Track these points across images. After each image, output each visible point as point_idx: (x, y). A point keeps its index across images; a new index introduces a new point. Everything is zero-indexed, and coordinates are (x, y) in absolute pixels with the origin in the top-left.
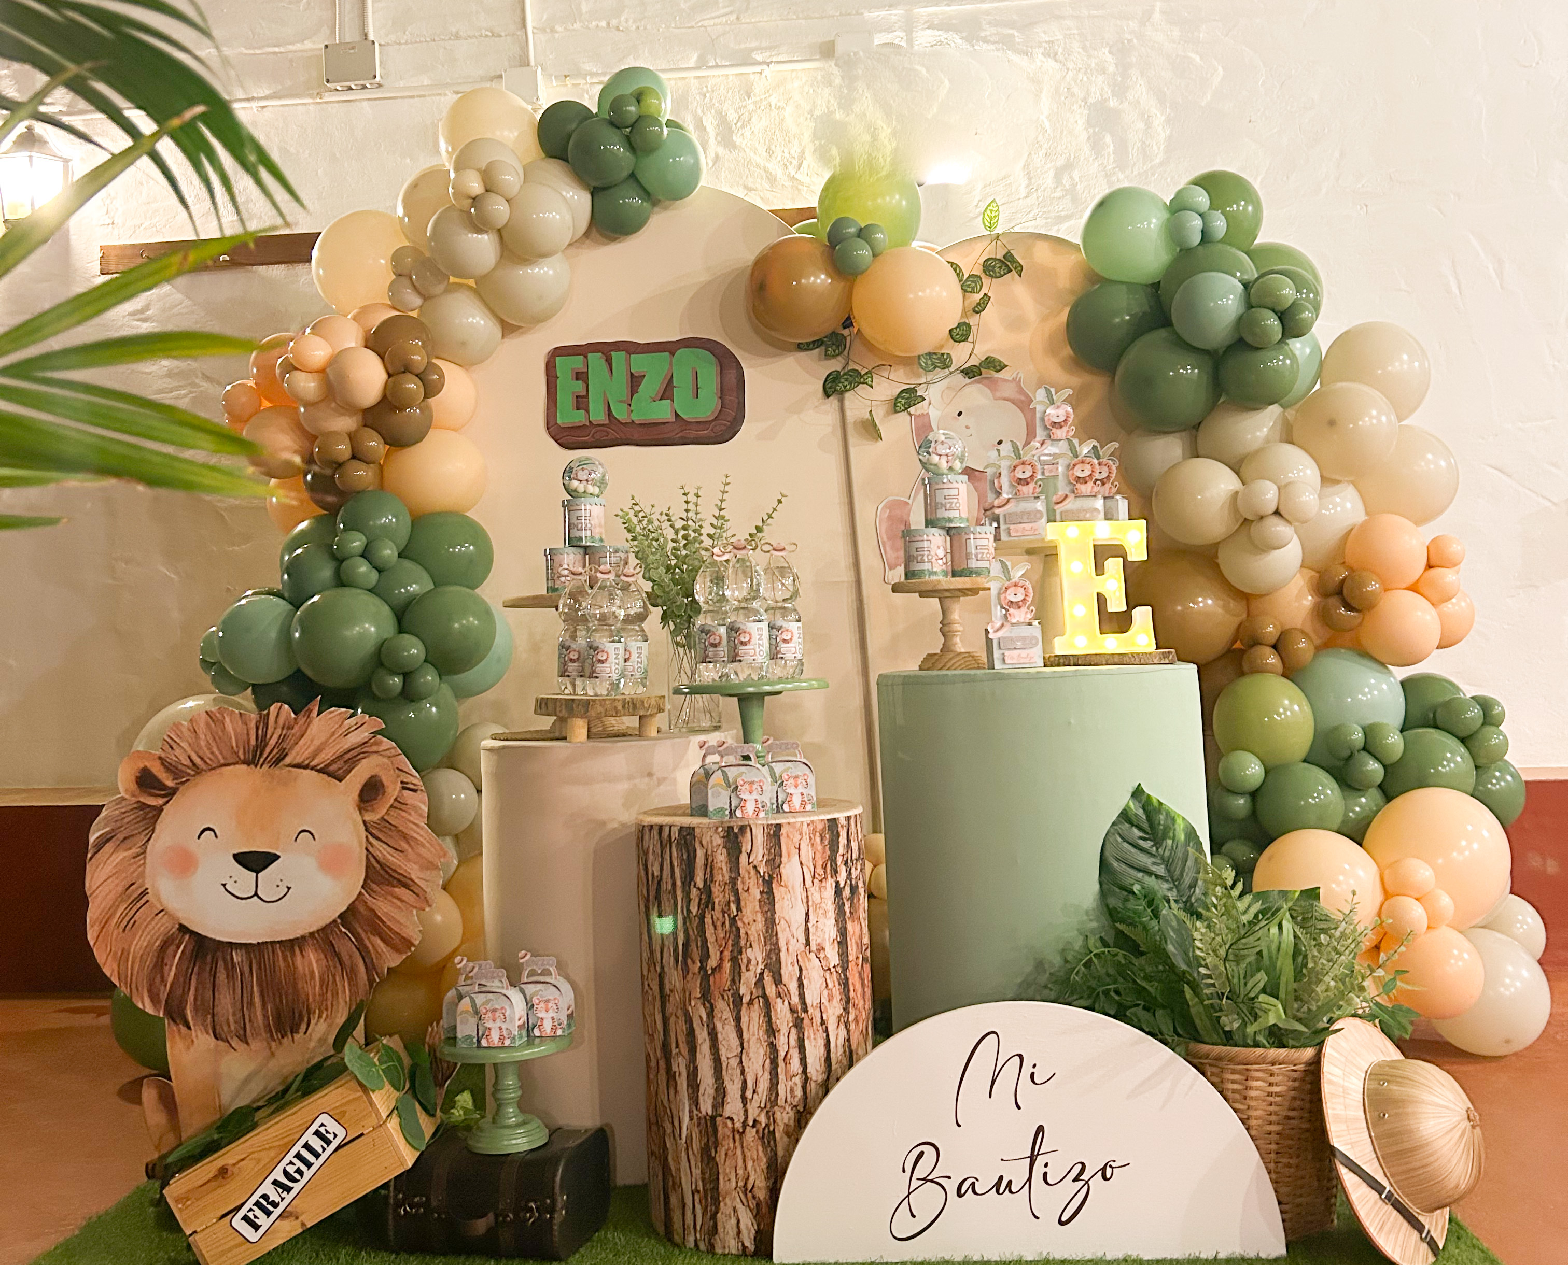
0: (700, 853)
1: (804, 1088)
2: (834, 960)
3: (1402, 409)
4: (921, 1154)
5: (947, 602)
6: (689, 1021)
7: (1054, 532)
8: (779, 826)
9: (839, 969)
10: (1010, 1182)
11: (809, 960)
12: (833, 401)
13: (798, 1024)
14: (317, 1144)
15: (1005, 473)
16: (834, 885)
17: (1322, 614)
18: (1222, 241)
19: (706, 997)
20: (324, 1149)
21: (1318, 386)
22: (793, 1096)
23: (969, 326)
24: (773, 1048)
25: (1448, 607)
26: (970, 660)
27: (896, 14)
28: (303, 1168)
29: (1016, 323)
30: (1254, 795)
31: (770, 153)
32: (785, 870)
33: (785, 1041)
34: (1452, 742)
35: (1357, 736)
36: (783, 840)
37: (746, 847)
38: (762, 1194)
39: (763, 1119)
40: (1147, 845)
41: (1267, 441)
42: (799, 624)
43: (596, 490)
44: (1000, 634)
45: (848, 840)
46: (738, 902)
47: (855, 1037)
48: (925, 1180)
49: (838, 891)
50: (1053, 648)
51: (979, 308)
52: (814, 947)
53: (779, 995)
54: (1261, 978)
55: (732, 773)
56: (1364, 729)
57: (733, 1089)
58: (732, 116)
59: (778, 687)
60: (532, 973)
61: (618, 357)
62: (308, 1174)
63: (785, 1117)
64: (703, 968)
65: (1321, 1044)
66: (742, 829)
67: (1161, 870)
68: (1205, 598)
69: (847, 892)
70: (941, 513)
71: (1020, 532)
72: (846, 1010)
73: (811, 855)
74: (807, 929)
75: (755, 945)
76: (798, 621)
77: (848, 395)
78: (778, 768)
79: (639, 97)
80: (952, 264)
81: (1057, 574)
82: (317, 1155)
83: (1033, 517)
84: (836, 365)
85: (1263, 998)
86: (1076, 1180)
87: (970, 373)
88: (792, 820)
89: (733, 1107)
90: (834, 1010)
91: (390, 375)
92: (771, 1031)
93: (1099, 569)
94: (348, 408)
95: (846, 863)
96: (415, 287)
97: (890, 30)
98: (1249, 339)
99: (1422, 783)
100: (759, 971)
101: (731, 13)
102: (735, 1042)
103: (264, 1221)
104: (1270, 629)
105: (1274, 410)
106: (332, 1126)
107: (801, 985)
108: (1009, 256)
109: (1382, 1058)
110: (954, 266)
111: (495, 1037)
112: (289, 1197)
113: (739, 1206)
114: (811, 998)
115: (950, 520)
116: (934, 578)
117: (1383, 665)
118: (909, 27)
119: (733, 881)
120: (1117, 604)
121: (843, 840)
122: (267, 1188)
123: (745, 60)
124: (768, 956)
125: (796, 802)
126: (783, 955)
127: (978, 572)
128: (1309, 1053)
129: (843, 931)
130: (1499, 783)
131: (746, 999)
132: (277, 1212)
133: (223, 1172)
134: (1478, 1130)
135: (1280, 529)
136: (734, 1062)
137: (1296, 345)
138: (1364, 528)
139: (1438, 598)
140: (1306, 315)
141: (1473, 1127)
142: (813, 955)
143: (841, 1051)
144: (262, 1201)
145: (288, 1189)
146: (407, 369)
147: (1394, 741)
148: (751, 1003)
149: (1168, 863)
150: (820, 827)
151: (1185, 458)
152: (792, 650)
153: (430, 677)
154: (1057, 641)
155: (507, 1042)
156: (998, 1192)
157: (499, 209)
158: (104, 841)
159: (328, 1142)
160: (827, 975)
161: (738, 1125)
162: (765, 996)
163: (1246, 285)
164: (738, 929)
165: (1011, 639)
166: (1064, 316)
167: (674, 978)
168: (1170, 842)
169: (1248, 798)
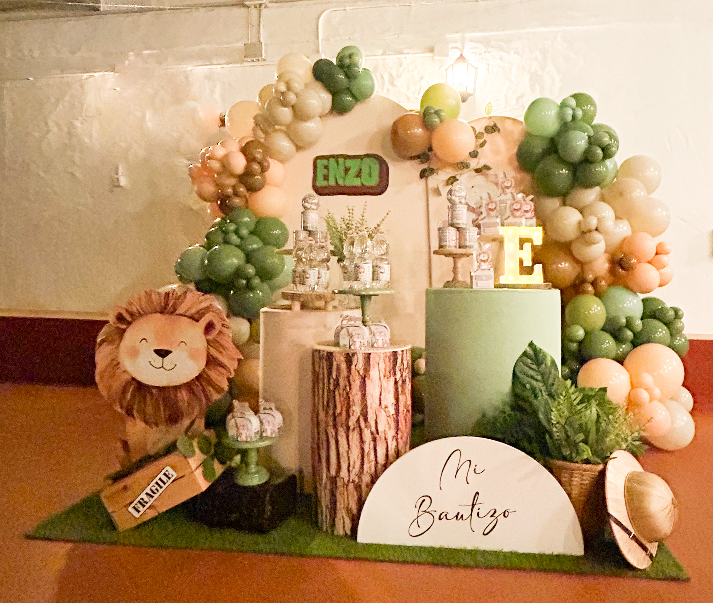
0: (335, 364)
1: (376, 467)
2: (392, 411)
3: (650, 190)
4: (424, 501)
5: (457, 260)
6: (327, 434)
7: (502, 231)
8: (370, 354)
9: (395, 416)
10: (462, 516)
11: (380, 412)
12: (424, 180)
13: (374, 440)
14: (165, 479)
15: (484, 205)
16: (394, 380)
17: (612, 271)
18: (580, 120)
19: (335, 426)
20: (167, 481)
21: (615, 180)
22: (370, 470)
23: (477, 152)
24: (362, 449)
25: (663, 271)
26: (463, 284)
27: (458, 36)
28: (159, 488)
29: (497, 152)
30: (580, 343)
31: (408, 88)
32: (371, 373)
33: (368, 446)
34: (661, 324)
35: (624, 321)
36: (371, 359)
37: (354, 362)
38: (355, 511)
39: (357, 480)
40: (534, 366)
41: (594, 201)
42: (389, 266)
43: (315, 207)
44: (477, 273)
45: (402, 360)
46: (350, 384)
47: (401, 444)
48: (425, 511)
49: (396, 382)
50: (499, 280)
51: (482, 145)
52: (383, 406)
53: (366, 427)
54: (581, 436)
55: (351, 329)
56: (627, 318)
57: (344, 466)
58: (394, 74)
59: (376, 293)
60: (265, 409)
61: (341, 160)
62: (161, 491)
63: (366, 479)
64: (334, 414)
65: (606, 464)
66: (353, 354)
67: (539, 378)
68: (565, 263)
69: (400, 383)
70: (455, 221)
71: (488, 232)
72: (397, 433)
73: (384, 367)
74: (380, 399)
75: (356, 405)
76: (388, 264)
77: (430, 178)
78: (373, 328)
79: (350, 56)
80: (472, 127)
81: (503, 249)
82: (164, 483)
83: (495, 225)
84: (425, 166)
85: (581, 444)
86: (492, 516)
87: (477, 171)
88: (376, 351)
89: (344, 473)
90: (391, 433)
91: (248, 162)
92: (362, 441)
93: (521, 248)
94: (232, 175)
95: (400, 370)
96: (261, 130)
97: (455, 42)
98: (590, 159)
99: (648, 342)
100: (358, 416)
101: (395, 34)
102: (346, 446)
103: (142, 509)
104: (591, 276)
105: (597, 189)
106: (171, 472)
107: (376, 423)
108: (495, 125)
109: (633, 470)
110: (473, 129)
111: (243, 438)
112: (152, 500)
113: (345, 516)
114: (380, 429)
115: (459, 224)
116: (450, 249)
117: (635, 293)
118: (463, 41)
119: (348, 377)
120: (528, 263)
121: (399, 361)
122: (143, 496)
123: (401, 53)
124: (362, 410)
125: (380, 343)
126: (369, 410)
127: (470, 247)
128: (601, 467)
129: (397, 399)
130: (679, 342)
131: (352, 428)
132: (148, 505)
133: (125, 488)
134: (676, 509)
135: (597, 236)
136: (345, 454)
137: (608, 162)
138: (632, 237)
139: (660, 266)
140: (614, 149)
141: (674, 507)
142: (382, 410)
143: (393, 451)
144: (141, 501)
145: (152, 497)
146: (254, 160)
147: (638, 324)
148: (354, 429)
149: (542, 375)
150: (388, 354)
151: (560, 206)
152: (385, 277)
153: (256, 281)
154: (501, 277)
155: (249, 440)
156: (457, 518)
157: (292, 97)
158: (103, 341)
159: (169, 478)
160: (389, 418)
161: (346, 481)
162: (360, 427)
163: (590, 137)
164: (349, 398)
165: (479, 276)
166: (515, 150)
167: (322, 415)
168: (544, 366)
169: (578, 344)
